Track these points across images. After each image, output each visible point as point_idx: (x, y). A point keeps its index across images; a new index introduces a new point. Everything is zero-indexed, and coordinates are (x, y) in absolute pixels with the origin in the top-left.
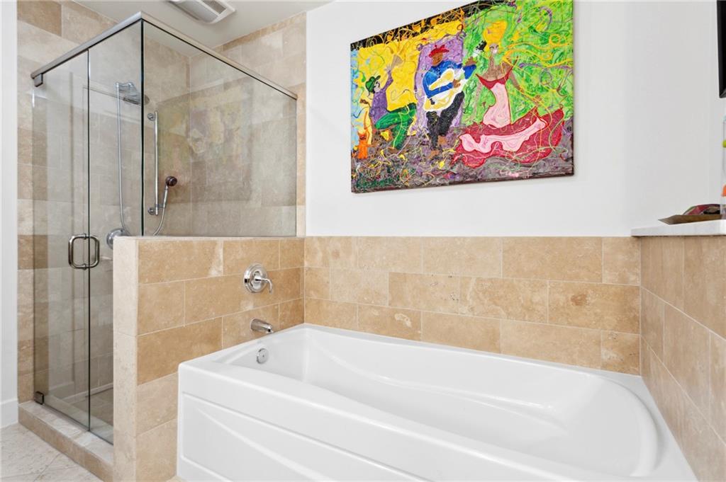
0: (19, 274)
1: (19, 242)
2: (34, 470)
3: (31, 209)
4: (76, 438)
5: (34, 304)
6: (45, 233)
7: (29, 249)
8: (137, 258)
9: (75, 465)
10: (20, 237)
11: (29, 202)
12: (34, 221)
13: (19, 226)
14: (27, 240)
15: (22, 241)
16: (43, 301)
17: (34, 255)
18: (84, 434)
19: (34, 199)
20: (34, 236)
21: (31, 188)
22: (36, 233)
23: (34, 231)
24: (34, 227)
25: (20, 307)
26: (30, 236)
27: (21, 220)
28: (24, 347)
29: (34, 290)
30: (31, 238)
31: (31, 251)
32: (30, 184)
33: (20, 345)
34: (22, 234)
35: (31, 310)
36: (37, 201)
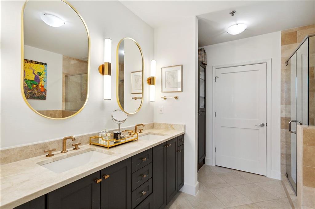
0: (281, 130)
1: (281, 119)
2: (277, 197)
3: (285, 109)
4: (291, 195)
5: (286, 142)
6: (290, 117)
7: (284, 122)
8: (302, 135)
9: (289, 204)
10: (281, 118)
11: (284, 106)
12: (286, 112)
13: (281, 114)
14: (283, 119)
15: (282, 119)
16: (289, 141)
17: (286, 124)
18: (294, 196)
19: (286, 105)
20: (286, 118)
21: (285, 101)
22: (287, 117)
23: (286, 116)
24: (286, 115)
25: (281, 141)
26: (284, 118)
27: (282, 112)
28: (283, 156)
29: (286, 137)
30: (285, 118)
31: (285, 123)
32: (285, 100)
33: (282, 154)
34: (282, 117)
35: (285, 143)
36: (287, 106)
